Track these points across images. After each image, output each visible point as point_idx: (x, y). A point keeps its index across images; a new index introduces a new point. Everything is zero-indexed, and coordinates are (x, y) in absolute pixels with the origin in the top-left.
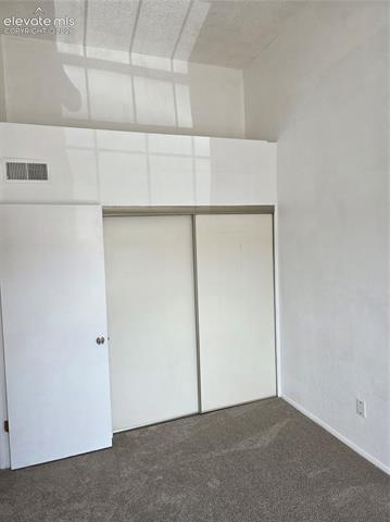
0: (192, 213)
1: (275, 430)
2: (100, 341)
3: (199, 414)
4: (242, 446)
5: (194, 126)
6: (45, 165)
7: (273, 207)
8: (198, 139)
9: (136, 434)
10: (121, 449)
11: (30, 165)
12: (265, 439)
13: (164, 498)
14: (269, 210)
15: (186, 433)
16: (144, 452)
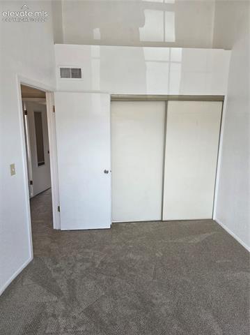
0: (165, 99)
1: (204, 236)
2: (106, 172)
3: (162, 221)
4: (181, 240)
5: (176, 40)
6: (80, 69)
7: (224, 96)
8: (173, 49)
9: (124, 225)
10: (114, 230)
11: (73, 69)
12: (197, 239)
13: (131, 255)
14: (220, 99)
15: (151, 229)
16: (126, 234)
